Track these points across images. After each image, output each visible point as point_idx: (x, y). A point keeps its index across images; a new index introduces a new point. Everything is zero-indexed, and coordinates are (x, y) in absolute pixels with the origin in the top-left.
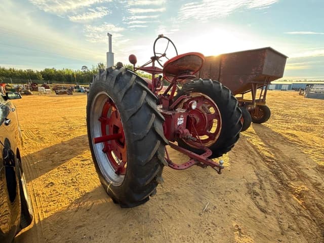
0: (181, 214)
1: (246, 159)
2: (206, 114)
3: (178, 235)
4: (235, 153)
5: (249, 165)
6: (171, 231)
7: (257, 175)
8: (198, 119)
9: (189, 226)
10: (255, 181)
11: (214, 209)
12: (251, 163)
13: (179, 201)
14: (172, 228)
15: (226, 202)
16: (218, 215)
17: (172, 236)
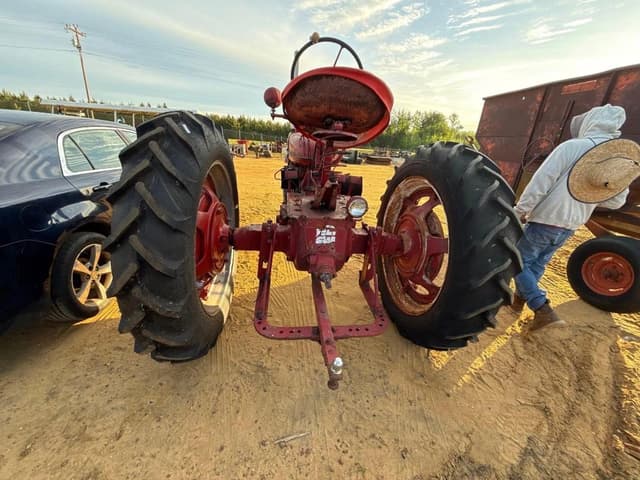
0: (236, 417)
1: (540, 393)
2: (427, 234)
3: (189, 449)
4: (519, 359)
5: (535, 412)
6: (189, 434)
7: (527, 453)
8: (410, 243)
9: (222, 449)
10: (497, 466)
11: (302, 453)
12: (546, 411)
13: (261, 392)
14: (196, 430)
15: (345, 458)
16: (293, 470)
17: (180, 443)
